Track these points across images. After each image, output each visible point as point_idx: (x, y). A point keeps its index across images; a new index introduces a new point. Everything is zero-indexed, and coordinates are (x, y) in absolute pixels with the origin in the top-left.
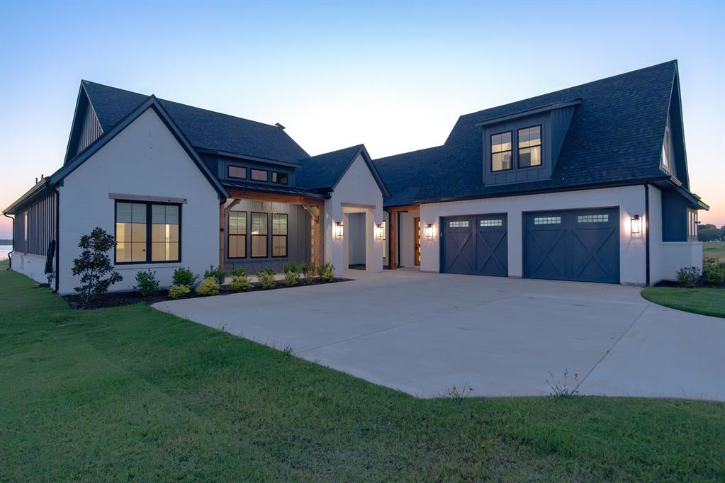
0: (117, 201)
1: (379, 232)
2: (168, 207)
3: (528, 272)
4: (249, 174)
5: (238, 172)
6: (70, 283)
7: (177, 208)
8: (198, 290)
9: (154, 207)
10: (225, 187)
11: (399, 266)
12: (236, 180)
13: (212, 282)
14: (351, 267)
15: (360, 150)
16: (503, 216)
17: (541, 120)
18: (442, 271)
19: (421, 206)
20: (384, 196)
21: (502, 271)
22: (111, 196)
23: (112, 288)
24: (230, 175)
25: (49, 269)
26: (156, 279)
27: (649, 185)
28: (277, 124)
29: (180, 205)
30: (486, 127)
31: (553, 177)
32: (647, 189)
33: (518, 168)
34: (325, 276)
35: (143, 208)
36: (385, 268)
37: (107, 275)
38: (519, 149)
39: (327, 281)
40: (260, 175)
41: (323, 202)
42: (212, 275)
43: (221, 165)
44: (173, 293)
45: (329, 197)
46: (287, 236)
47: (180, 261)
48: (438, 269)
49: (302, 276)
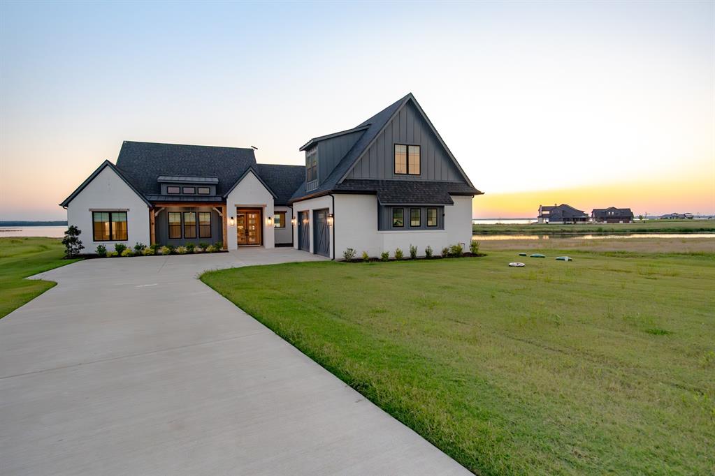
0: (94, 212)
1: (269, 222)
2: (121, 214)
4: (181, 190)
5: (173, 191)
7: (124, 214)
9: (114, 214)
15: (249, 170)
18: (299, 248)
20: (274, 198)
22: (90, 210)
24: (169, 192)
27: (333, 195)
29: (126, 212)
32: (333, 198)
35: (108, 214)
40: (189, 190)
43: (163, 187)
45: (226, 201)
46: (209, 225)
47: (127, 240)
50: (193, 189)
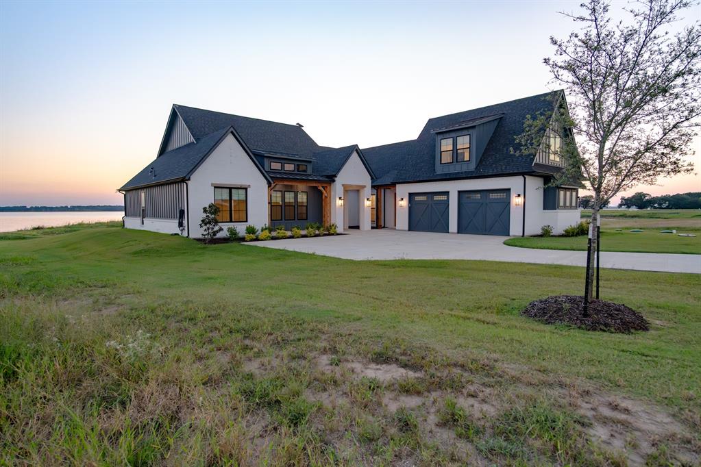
0: (215, 187)
1: (368, 204)
2: (240, 190)
3: (461, 230)
4: (283, 166)
5: (276, 166)
6: (197, 232)
7: (244, 191)
8: (260, 237)
9: (233, 190)
10: (271, 177)
11: (384, 227)
12: (275, 172)
13: (266, 233)
14: (350, 227)
15: (355, 148)
16: (447, 193)
17: (471, 131)
18: (410, 229)
19: (397, 185)
20: (372, 178)
21: (445, 229)
22: (212, 184)
23: (219, 235)
24: (272, 168)
25: (181, 225)
26: (237, 231)
27: (526, 176)
28: (298, 124)
29: (246, 189)
30: (438, 134)
31: (476, 168)
32: (525, 178)
33: (457, 162)
34: (331, 232)
35: (227, 191)
36: (372, 228)
37: (216, 228)
38: (457, 150)
39: (333, 234)
40: (289, 167)
41: (330, 184)
42: (266, 229)
43: (266, 162)
44: (247, 238)
45: (334, 181)
46: (307, 206)
47: (247, 221)
48: (407, 228)
49: (317, 232)
50: (293, 166)
